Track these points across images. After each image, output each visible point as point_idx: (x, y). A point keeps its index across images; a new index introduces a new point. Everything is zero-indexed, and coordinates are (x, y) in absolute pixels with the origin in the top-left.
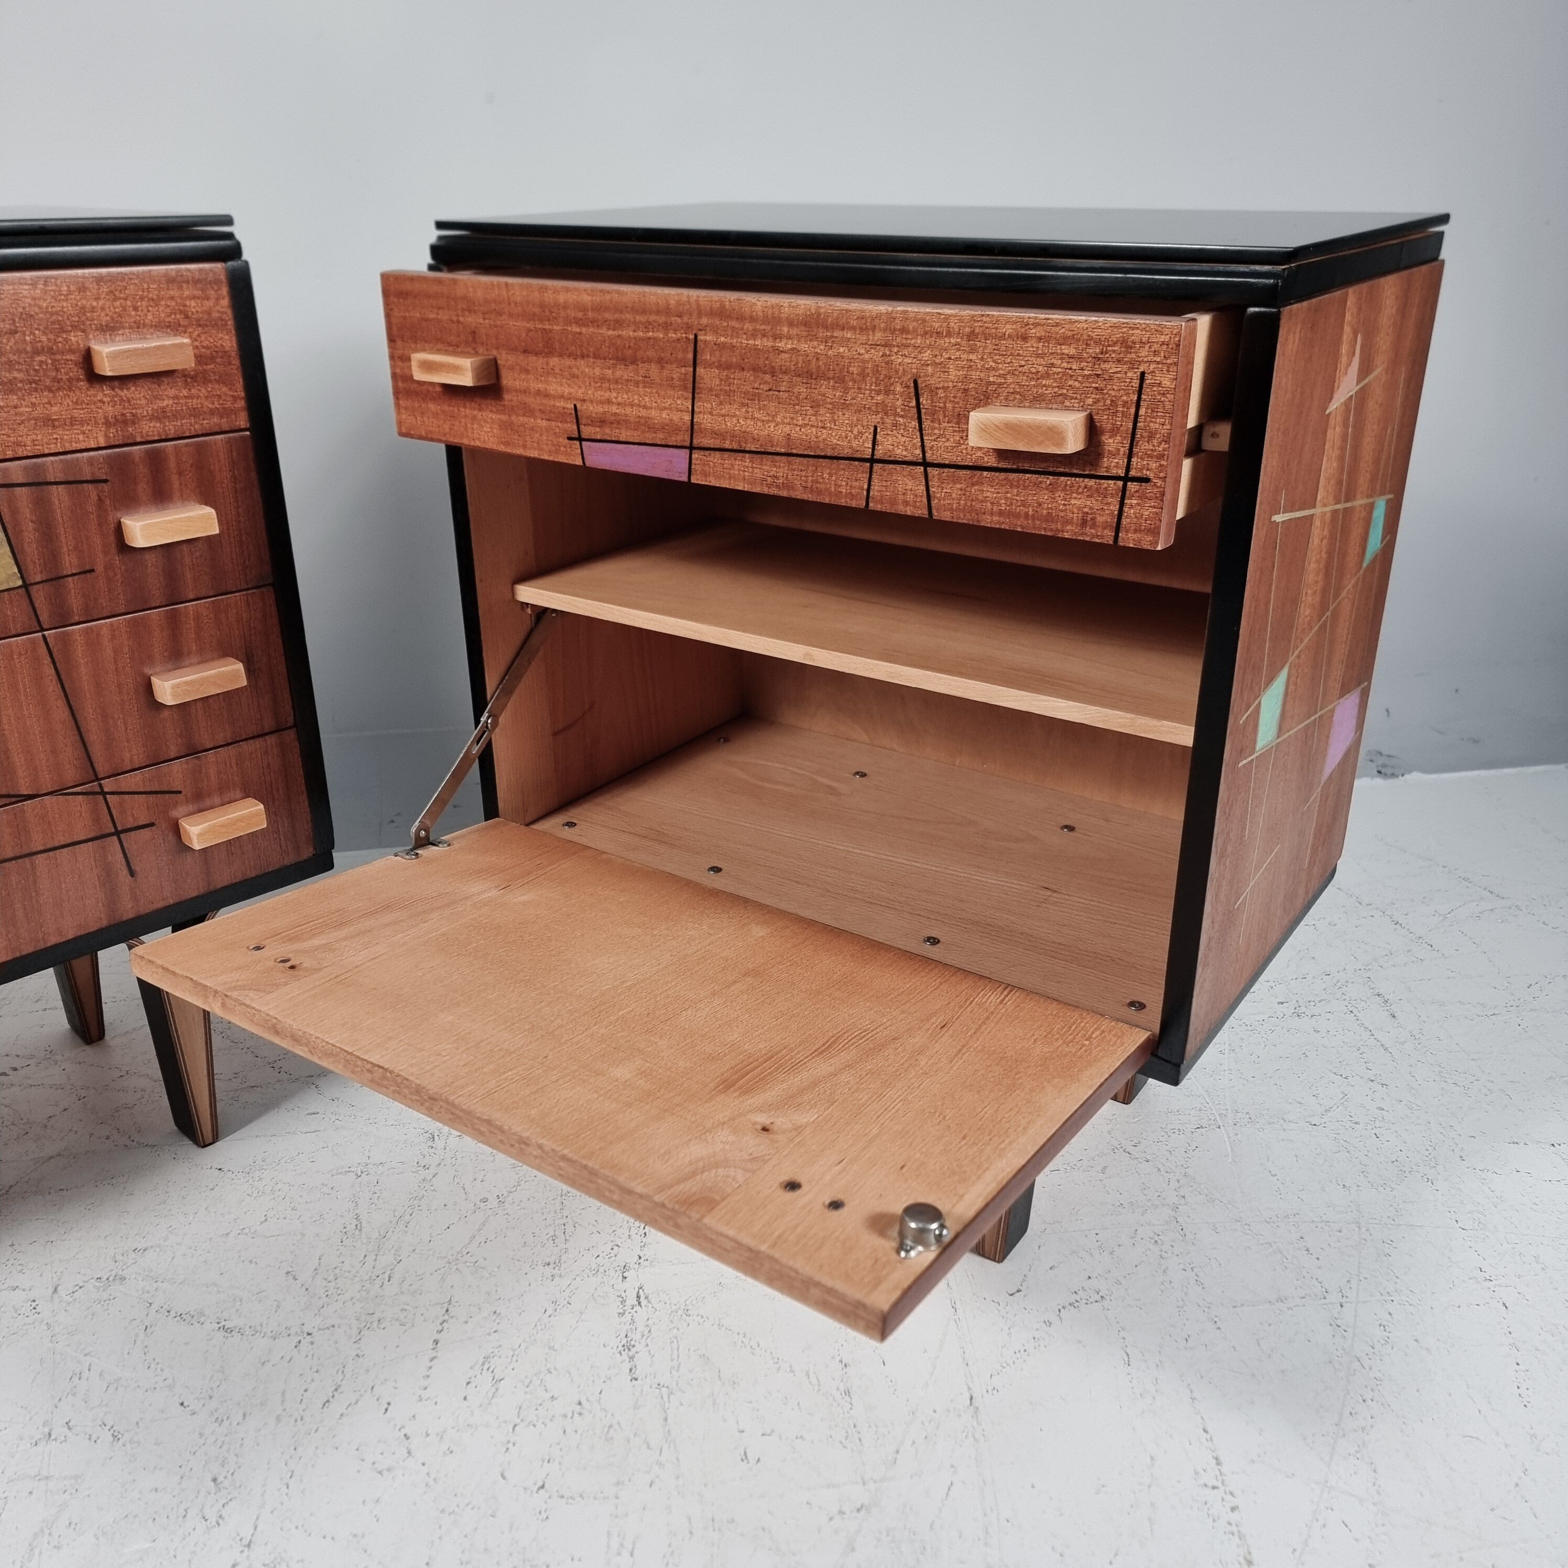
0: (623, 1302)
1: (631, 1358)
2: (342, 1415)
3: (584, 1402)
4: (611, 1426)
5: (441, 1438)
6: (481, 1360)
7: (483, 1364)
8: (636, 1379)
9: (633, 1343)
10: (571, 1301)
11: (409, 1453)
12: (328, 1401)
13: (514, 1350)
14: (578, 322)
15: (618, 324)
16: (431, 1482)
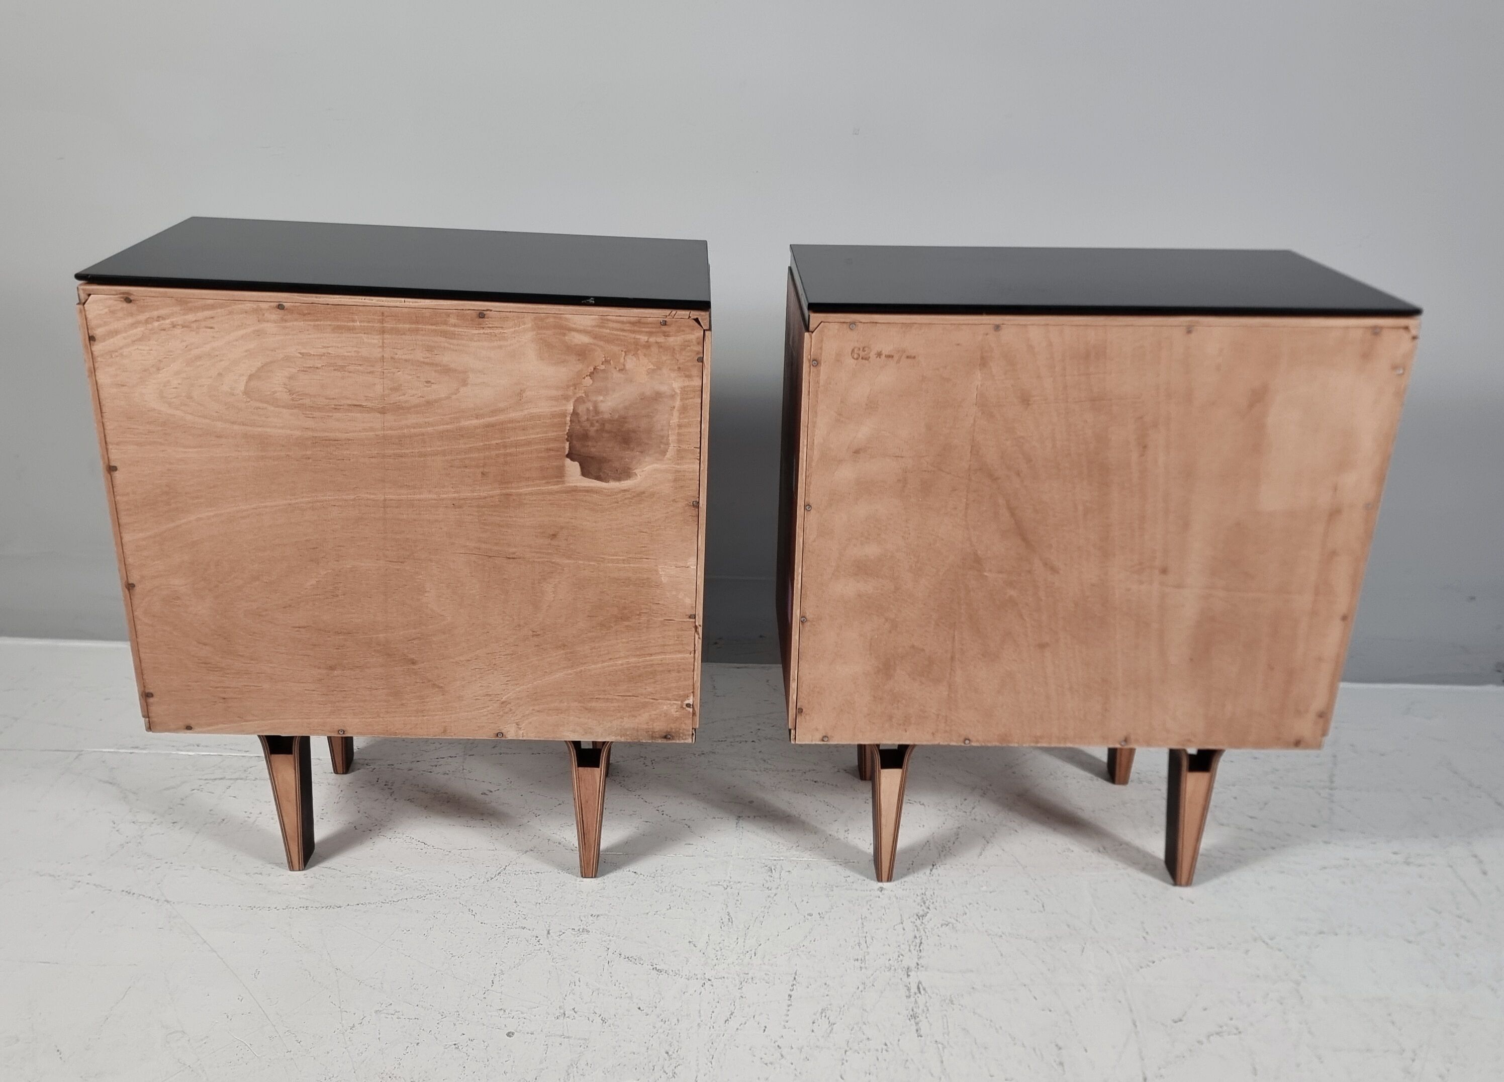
0: (909, 989)
1: (917, 1024)
2: (738, 1030)
3: (888, 1044)
4: (907, 1061)
5: (801, 1052)
6: (820, 1011)
7: (822, 1013)
8: (921, 1037)
9: (917, 1015)
10: (874, 985)
12: (728, 1020)
13: (840, 1009)
16: (798, 1075)
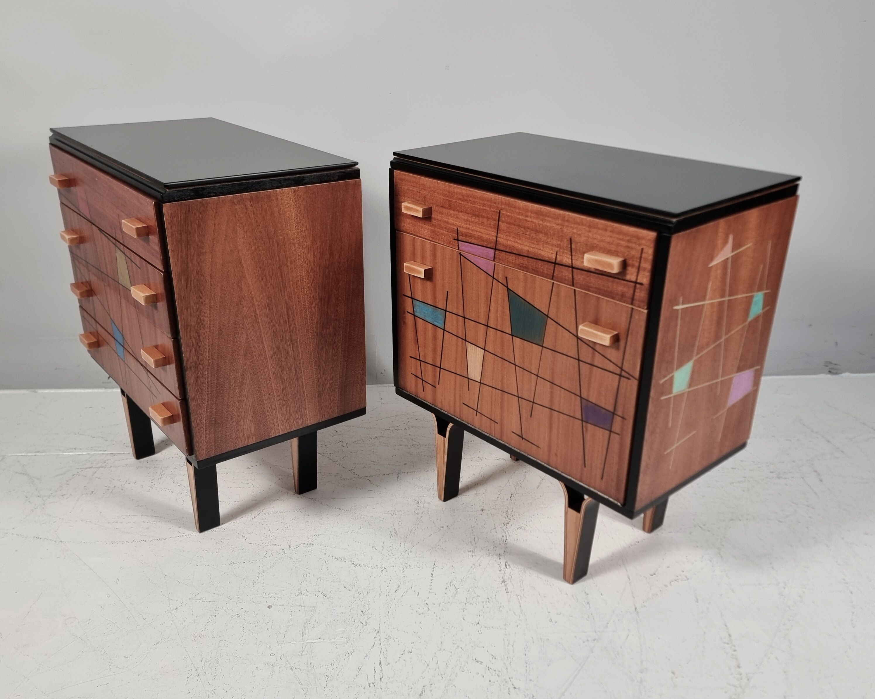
0: (500, 566)
1: (506, 585)
2: (402, 595)
3: (489, 598)
4: (500, 607)
5: (440, 606)
6: (450, 582)
7: (451, 583)
8: (508, 593)
9: (505, 580)
10: (480, 564)
11: (429, 609)
12: (396, 590)
13: (461, 580)
14: (460, 199)
15: (474, 203)
16: (438, 619)
